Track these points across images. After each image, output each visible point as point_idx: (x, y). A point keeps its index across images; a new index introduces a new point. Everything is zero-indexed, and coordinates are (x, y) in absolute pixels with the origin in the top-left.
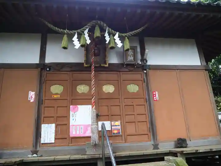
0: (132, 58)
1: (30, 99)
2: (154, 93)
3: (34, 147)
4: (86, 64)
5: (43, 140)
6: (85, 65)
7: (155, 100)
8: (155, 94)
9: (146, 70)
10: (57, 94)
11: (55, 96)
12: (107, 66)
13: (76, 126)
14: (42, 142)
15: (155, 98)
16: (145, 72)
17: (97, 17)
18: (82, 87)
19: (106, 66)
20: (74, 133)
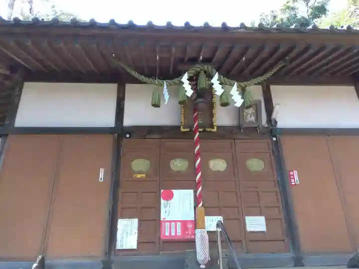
0: (253, 119)
1: (101, 180)
2: (291, 173)
3: (107, 255)
4: (184, 128)
5: (119, 245)
6: (182, 130)
7: (293, 184)
8: (293, 175)
9: (275, 136)
10: (140, 172)
11: (139, 176)
12: (215, 130)
13: (170, 222)
14: (119, 247)
15: (293, 180)
16: (274, 139)
17: (201, 58)
18: (178, 162)
19: (213, 130)
20: (167, 234)
